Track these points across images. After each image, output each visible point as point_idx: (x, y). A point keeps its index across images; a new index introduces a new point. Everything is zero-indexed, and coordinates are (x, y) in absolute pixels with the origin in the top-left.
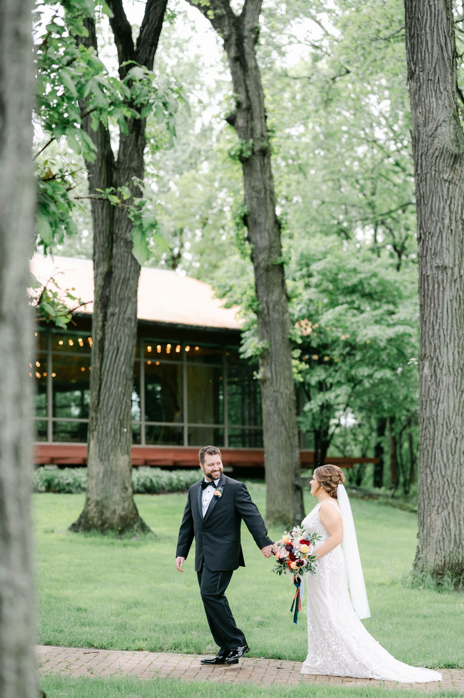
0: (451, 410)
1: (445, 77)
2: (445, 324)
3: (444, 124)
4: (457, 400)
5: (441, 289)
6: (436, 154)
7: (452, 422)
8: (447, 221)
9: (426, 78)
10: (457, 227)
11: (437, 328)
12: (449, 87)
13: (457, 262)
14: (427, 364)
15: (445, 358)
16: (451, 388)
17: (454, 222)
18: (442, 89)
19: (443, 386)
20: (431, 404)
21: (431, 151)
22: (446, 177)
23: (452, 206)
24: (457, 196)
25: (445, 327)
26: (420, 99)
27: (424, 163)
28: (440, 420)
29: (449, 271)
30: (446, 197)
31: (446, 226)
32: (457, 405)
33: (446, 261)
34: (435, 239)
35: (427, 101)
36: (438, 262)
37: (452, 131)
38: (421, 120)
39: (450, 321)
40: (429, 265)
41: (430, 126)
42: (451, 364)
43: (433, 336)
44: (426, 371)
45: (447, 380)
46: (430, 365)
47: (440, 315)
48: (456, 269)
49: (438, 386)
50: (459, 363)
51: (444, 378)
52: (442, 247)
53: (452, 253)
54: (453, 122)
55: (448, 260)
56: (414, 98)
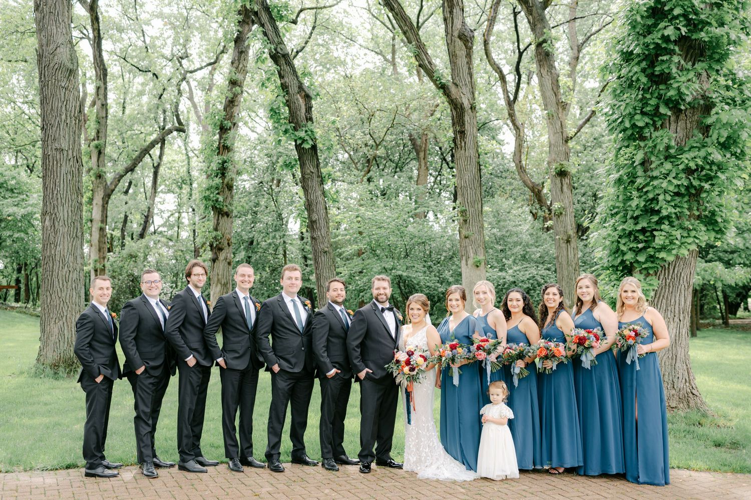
0: (66, 251)
1: (63, 12)
2: (62, 190)
3: (62, 46)
4: (70, 244)
5: (59, 165)
6: (56, 67)
7: (67, 260)
8: (63, 117)
9: (48, 11)
10: (71, 121)
11: (55, 192)
12: (66, 20)
13: (71, 147)
14: (48, 218)
15: (61, 214)
16: (65, 236)
17: (69, 118)
18: (61, 20)
19: (59, 235)
20: (51, 247)
21: (52, 65)
22: (63, 85)
23: (68, 106)
24: (71, 99)
25: (62, 193)
26: (43, 26)
27: (46, 73)
28: (57, 258)
29: (65, 153)
30: (63, 99)
31: (63, 120)
32: (70, 248)
33: (63, 145)
34: (54, 129)
35: (49, 28)
36: (57, 145)
37: (68, 52)
38: (44, 42)
39: (65, 188)
40: (50, 147)
41: (51, 47)
42: (66, 219)
43: (52, 198)
44: (47, 223)
45: (63, 230)
46: (50, 219)
47: (57, 184)
48: (70, 152)
49: (56, 234)
50: (72, 218)
51: (61, 228)
52: (59, 135)
53: (67, 140)
54: (69, 46)
55: (64, 145)
56: (39, 25)
